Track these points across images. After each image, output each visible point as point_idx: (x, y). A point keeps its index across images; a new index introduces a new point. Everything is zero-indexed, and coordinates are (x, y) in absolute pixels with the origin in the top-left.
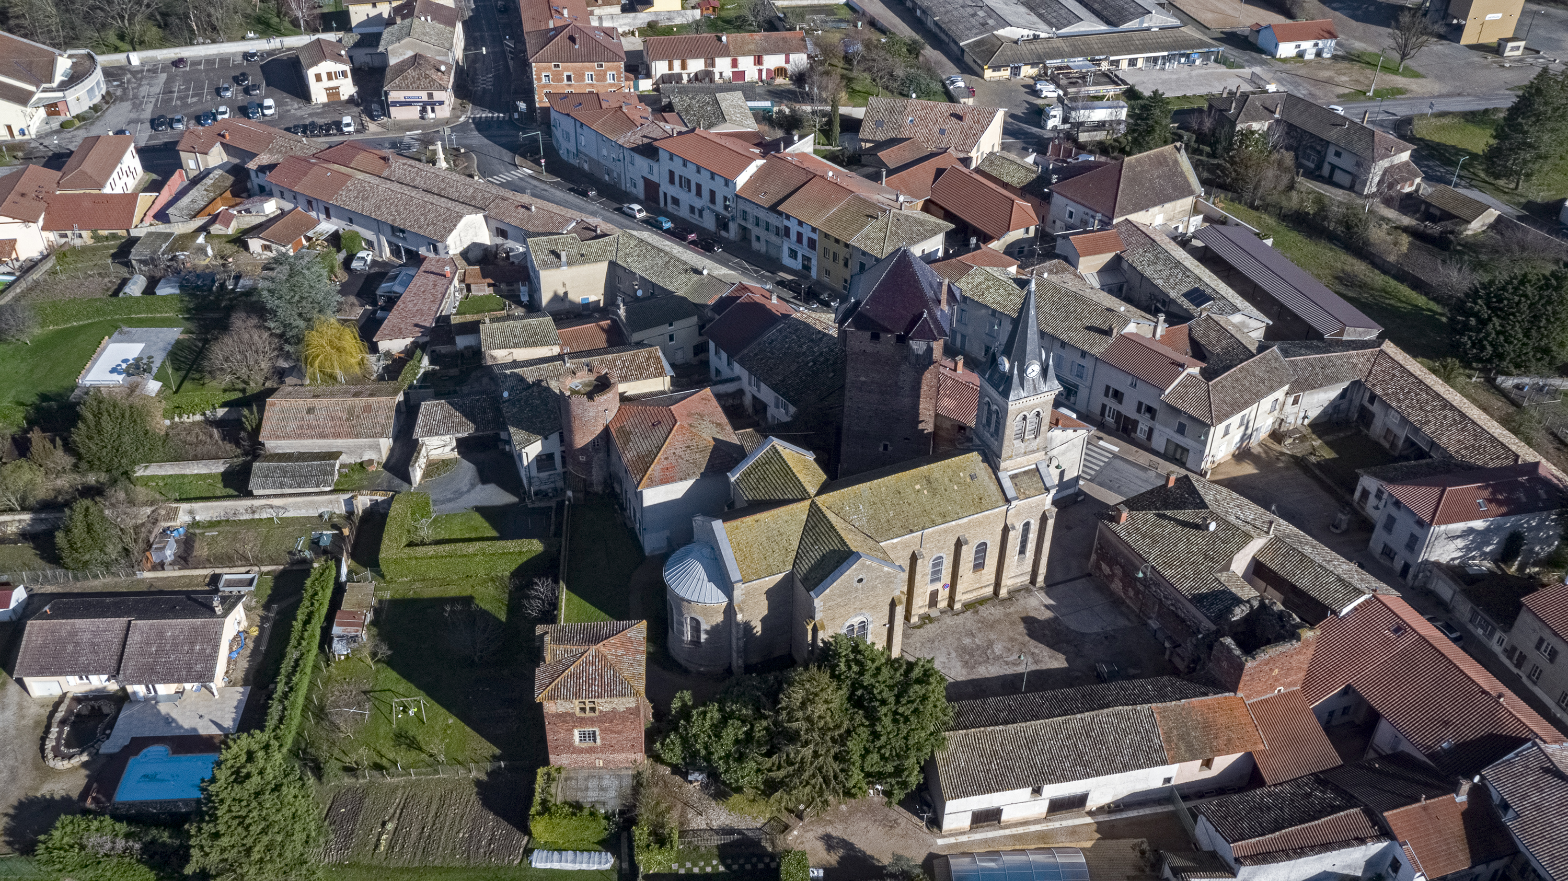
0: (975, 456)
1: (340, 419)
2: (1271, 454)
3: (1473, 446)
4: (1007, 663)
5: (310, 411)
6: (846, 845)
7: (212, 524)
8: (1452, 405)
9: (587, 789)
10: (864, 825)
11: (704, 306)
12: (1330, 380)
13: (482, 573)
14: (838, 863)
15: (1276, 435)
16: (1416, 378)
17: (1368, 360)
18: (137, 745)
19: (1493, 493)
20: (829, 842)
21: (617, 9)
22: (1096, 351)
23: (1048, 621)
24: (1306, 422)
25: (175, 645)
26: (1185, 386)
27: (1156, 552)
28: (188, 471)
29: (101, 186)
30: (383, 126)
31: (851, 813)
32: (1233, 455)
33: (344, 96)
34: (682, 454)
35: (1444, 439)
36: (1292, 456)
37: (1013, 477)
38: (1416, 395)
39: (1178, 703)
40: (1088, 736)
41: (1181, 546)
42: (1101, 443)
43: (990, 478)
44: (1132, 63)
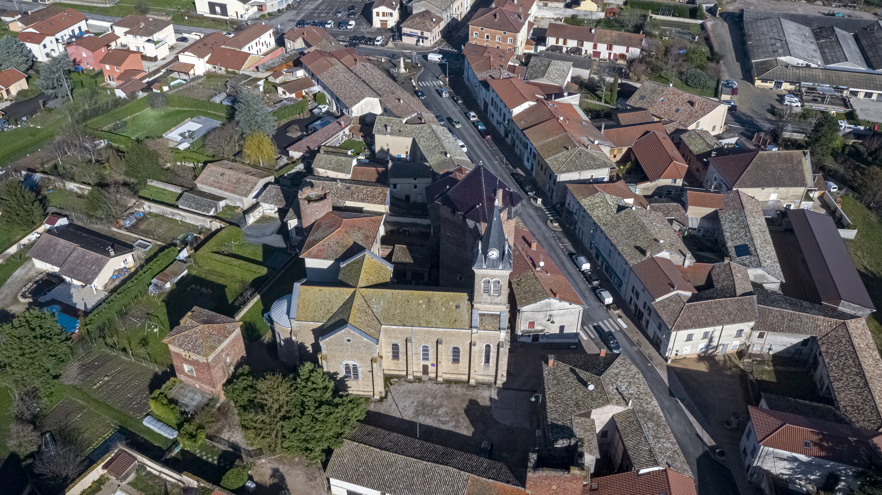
0: (465, 296)
1: (232, 182)
2: (728, 363)
3: (858, 407)
4: (439, 420)
5: (222, 174)
6: (282, 478)
7: (157, 216)
8: (864, 375)
9: (186, 396)
10: (299, 472)
11: (438, 174)
12: (791, 330)
13: (239, 277)
14: (270, 485)
15: (741, 354)
16: (854, 348)
17: (831, 325)
18: (53, 302)
19: (821, 440)
20: (276, 473)
21: (561, 5)
22: (632, 262)
23: (484, 407)
24: (771, 353)
25: (86, 263)
26: (671, 301)
27: (553, 390)
28: (167, 188)
29: (241, 47)
30: (395, 45)
31: (298, 464)
32: (699, 356)
33: (389, 27)
34: (332, 245)
35: (842, 395)
36: (742, 370)
37: (481, 315)
38: (846, 359)
39: (487, 480)
40: (424, 476)
41: (569, 392)
42: (619, 320)
43: (468, 311)
44: (868, 95)
